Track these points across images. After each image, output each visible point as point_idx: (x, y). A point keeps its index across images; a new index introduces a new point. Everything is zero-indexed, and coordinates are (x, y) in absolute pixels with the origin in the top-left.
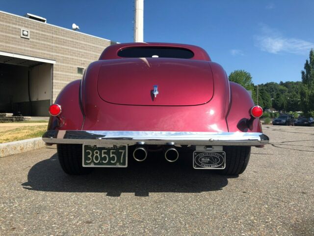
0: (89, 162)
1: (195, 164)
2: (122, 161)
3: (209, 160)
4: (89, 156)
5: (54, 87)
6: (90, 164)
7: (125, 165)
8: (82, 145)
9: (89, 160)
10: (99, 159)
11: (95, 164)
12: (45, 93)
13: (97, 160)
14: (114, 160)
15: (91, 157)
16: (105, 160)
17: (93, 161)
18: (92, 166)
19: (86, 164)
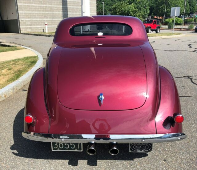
0: (56, 148)
1: (131, 149)
2: (78, 148)
3: (140, 147)
4: (55, 145)
5: (19, 9)
6: (57, 149)
7: (81, 150)
8: (50, 143)
9: (56, 147)
10: (63, 146)
11: (60, 149)
12: (13, 14)
13: (61, 147)
14: (73, 147)
15: (57, 145)
16: (67, 147)
17: (58, 147)
18: (58, 150)
19: (54, 149)
